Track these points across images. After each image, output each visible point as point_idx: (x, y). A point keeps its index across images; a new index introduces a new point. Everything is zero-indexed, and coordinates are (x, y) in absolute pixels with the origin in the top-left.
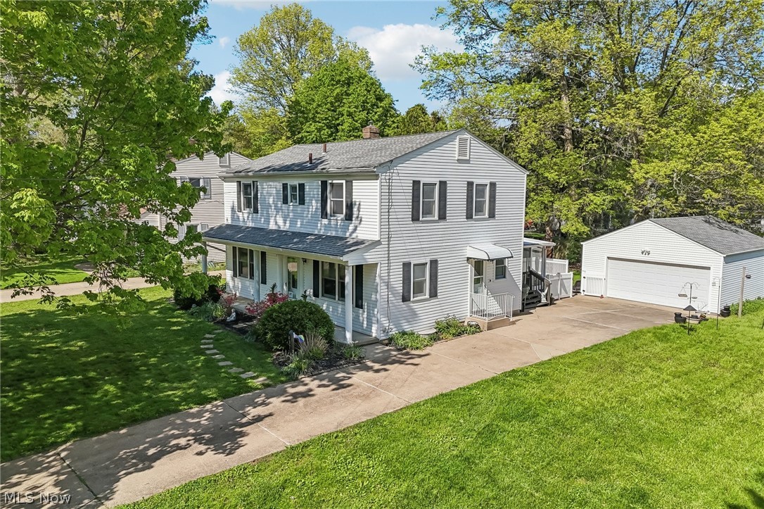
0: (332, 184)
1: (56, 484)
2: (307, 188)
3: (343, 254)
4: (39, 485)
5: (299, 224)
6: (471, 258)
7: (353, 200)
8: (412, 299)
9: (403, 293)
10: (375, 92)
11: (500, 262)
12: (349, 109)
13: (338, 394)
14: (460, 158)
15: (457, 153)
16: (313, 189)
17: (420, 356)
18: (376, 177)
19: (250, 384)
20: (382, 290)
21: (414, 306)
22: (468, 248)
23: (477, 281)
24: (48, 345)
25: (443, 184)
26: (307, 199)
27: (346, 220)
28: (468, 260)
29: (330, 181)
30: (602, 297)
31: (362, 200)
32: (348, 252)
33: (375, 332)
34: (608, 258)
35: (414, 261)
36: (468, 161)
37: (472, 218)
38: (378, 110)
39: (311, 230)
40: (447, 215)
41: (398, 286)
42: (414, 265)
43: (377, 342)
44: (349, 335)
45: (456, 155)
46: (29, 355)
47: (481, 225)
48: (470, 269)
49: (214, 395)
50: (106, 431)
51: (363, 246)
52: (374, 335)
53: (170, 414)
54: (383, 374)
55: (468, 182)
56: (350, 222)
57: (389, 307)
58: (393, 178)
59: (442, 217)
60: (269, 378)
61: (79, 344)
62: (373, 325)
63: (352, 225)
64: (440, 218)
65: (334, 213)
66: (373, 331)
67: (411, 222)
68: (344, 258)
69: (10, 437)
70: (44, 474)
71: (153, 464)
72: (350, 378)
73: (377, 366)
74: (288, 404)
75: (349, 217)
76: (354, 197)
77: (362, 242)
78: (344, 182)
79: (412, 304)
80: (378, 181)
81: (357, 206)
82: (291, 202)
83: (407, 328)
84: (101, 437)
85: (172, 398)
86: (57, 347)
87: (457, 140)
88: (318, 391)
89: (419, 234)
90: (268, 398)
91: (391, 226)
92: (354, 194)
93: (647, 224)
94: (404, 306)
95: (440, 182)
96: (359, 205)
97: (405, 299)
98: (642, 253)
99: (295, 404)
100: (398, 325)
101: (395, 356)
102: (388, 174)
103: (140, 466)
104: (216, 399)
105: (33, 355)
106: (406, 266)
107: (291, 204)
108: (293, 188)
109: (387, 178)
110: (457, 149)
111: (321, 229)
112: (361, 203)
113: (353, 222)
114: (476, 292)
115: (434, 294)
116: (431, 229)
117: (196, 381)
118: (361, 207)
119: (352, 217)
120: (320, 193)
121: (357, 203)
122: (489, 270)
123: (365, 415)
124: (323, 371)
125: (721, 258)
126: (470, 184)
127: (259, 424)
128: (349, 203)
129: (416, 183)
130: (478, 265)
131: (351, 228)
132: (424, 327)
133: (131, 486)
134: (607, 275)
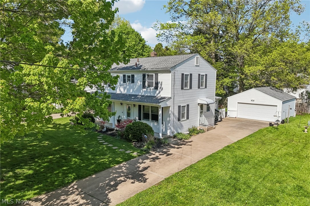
0: (148, 75)
1: (83, 198)
2: (135, 76)
3: (159, 103)
4: (75, 199)
5: (131, 91)
6: (200, 104)
7: (158, 81)
8: (181, 120)
9: (178, 118)
10: (139, 38)
11: (208, 105)
12: (129, 45)
13: (169, 158)
14: (197, 65)
15: (195, 63)
16: (138, 77)
17: (190, 142)
18: (170, 72)
19: (133, 155)
20: (172, 116)
21: (182, 123)
22: (199, 100)
23: (201, 112)
24: (33, 144)
25: (191, 75)
26: (135, 81)
27: (155, 89)
28: (198, 104)
29: (147, 74)
30: (236, 118)
31: (163, 81)
32: (161, 102)
33: (169, 133)
34: (238, 103)
35: (182, 105)
36: (198, 66)
37: (200, 88)
38: (140, 45)
39: (137, 93)
40: (192, 87)
41: (177, 114)
42: (182, 107)
43: (170, 137)
44: (161, 135)
45: (195, 64)
46: (28, 148)
47: (203, 91)
48: (199, 107)
49: (121, 160)
50: (87, 177)
51: (165, 99)
52: (168, 134)
53: (108, 169)
54: (180, 149)
55: (199, 74)
56: (157, 90)
57: (174, 123)
58: (176, 72)
59: (191, 88)
60: (138, 153)
61: (47, 142)
62: (168, 131)
63: (158, 91)
64: (190, 88)
65: (149, 86)
66: (168, 133)
67: (181, 90)
68: (160, 104)
69: (48, 181)
70: (73, 195)
71: (117, 188)
72: (169, 151)
73: (176, 146)
74: (153, 162)
75: (156, 88)
76: (158, 80)
77: (164, 98)
78: (154, 74)
79: (181, 122)
80: (171, 74)
81: (160, 84)
82: (127, 82)
83: (180, 131)
84: (86, 179)
85: (105, 162)
86: (37, 144)
87: (196, 58)
88: (160, 157)
89: (183, 94)
90: (143, 160)
91: (175, 91)
92: (158, 79)
93: (253, 90)
94: (179, 123)
95: (190, 74)
96: (162, 83)
97: (179, 120)
98: (251, 101)
99: (155, 162)
100: (177, 130)
101: (180, 142)
102: (174, 71)
103: (112, 189)
104: (123, 162)
105: (29, 148)
106: (179, 107)
107: (128, 83)
108: (129, 77)
109: (174, 72)
110: (195, 61)
111: (142, 93)
112: (163, 83)
113: (158, 90)
114: (201, 117)
115: (188, 118)
116: (187, 92)
117: (109, 155)
118: (163, 84)
119: (158, 88)
120: (142, 79)
121: (161, 82)
122: (205, 108)
123: (186, 165)
124: (157, 149)
125: (281, 102)
126: (199, 75)
127: (147, 170)
128: (157, 82)
129: (183, 74)
130: (202, 106)
131: (157, 92)
132: (185, 131)
133: (115, 197)
134: (237, 110)
